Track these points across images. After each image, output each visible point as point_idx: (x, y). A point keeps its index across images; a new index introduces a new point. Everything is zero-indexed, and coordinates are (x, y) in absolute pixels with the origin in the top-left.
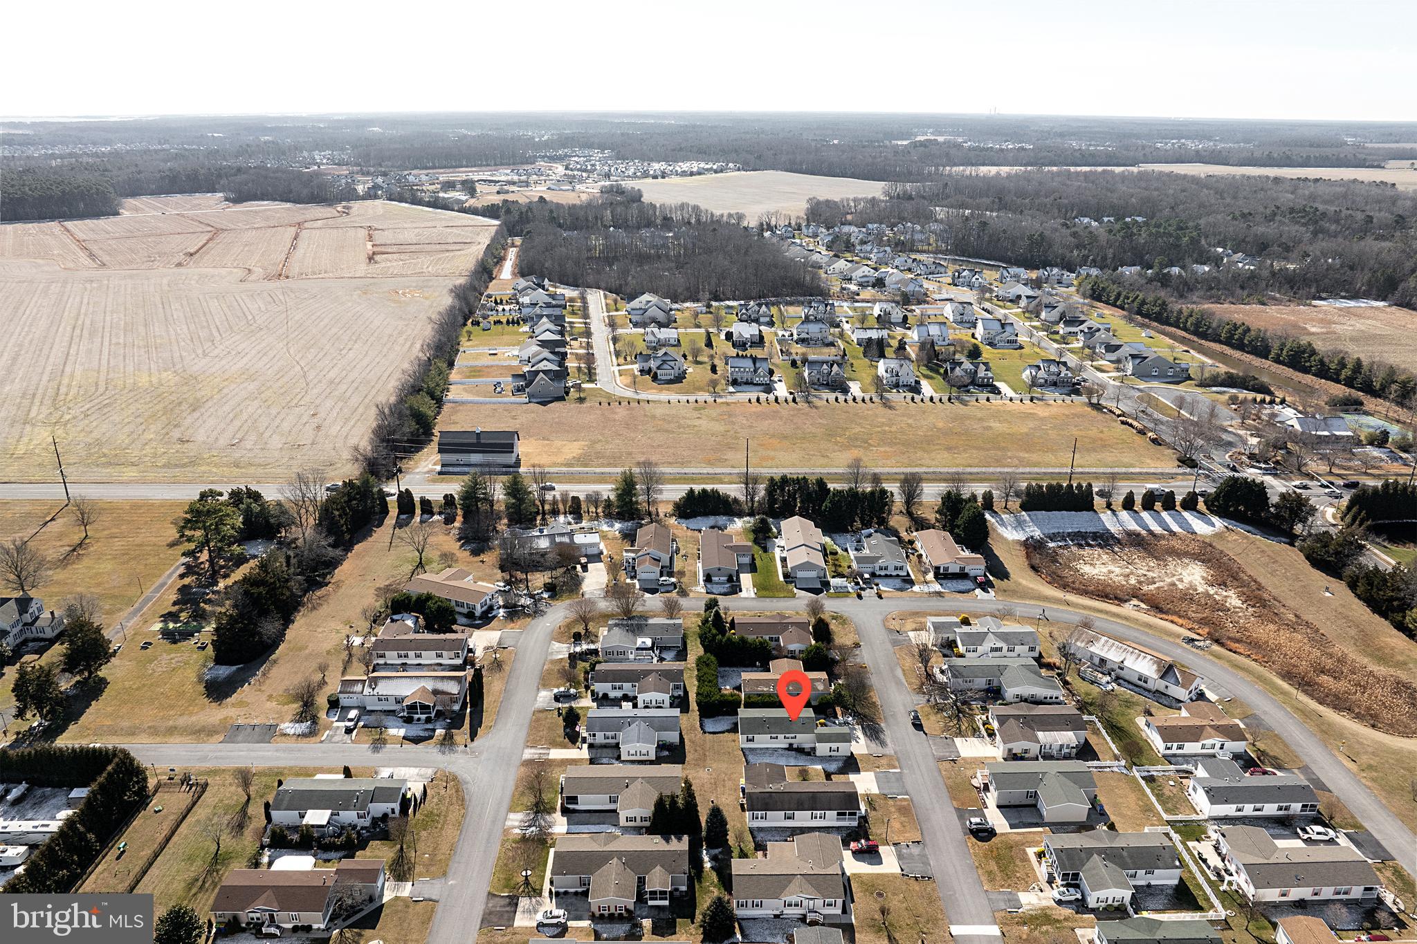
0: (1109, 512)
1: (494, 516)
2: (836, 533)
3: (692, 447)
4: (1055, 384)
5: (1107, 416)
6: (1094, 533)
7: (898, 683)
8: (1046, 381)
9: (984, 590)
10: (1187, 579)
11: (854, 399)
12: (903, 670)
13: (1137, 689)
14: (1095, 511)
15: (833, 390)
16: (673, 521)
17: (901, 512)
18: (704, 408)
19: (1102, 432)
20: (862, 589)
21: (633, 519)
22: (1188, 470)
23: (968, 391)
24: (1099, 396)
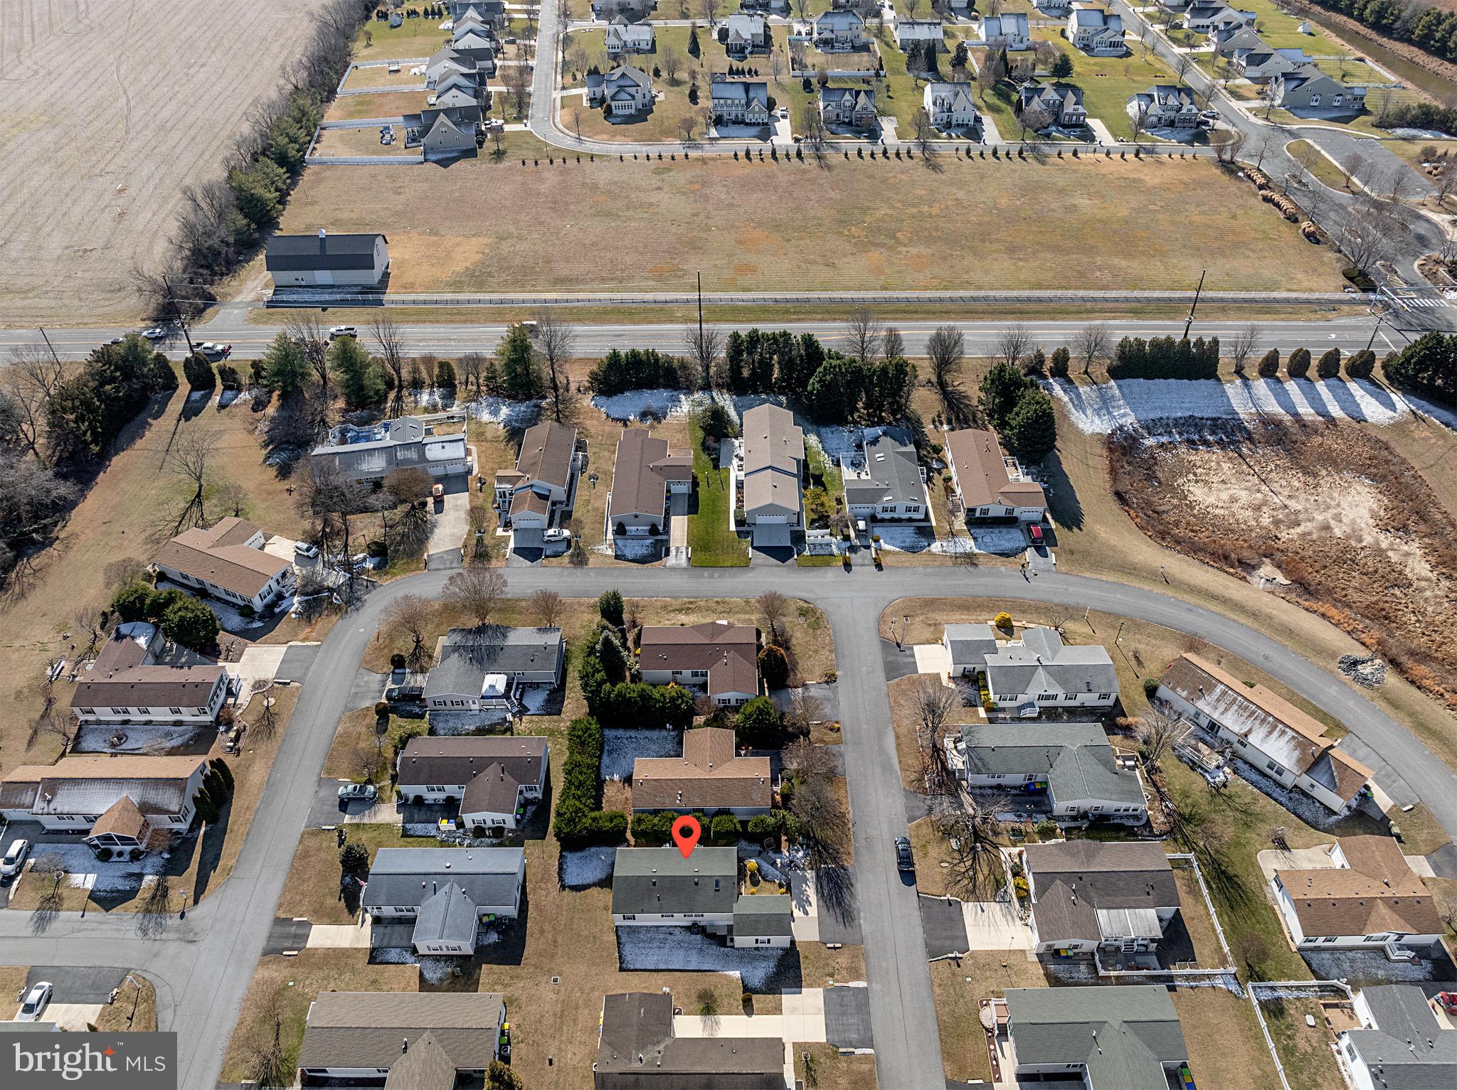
0: (1238, 381)
1: (324, 392)
2: (826, 425)
3: (640, 249)
4: (1171, 124)
5: (1243, 186)
6: (1213, 419)
7: (887, 768)
8: (1160, 119)
9: (1041, 551)
10: (1349, 515)
11: (885, 152)
12: (897, 737)
13: (1263, 782)
14: (1219, 380)
15: (858, 133)
16: (587, 401)
17: (929, 381)
18: (670, 170)
19: (1234, 217)
20: (853, 549)
21: (529, 398)
22: (1359, 296)
23: (1048, 136)
24: (1236, 148)
